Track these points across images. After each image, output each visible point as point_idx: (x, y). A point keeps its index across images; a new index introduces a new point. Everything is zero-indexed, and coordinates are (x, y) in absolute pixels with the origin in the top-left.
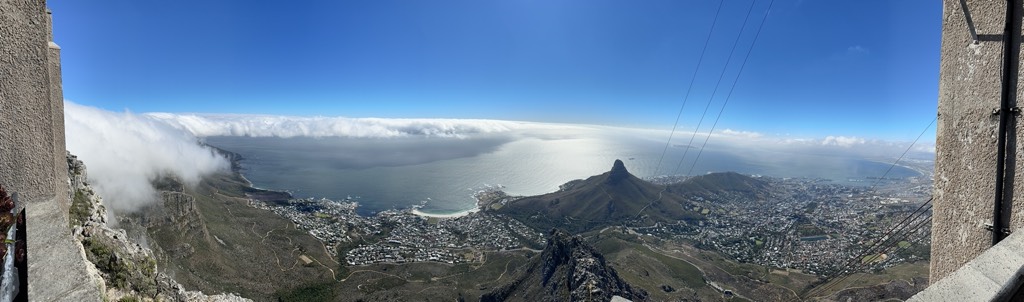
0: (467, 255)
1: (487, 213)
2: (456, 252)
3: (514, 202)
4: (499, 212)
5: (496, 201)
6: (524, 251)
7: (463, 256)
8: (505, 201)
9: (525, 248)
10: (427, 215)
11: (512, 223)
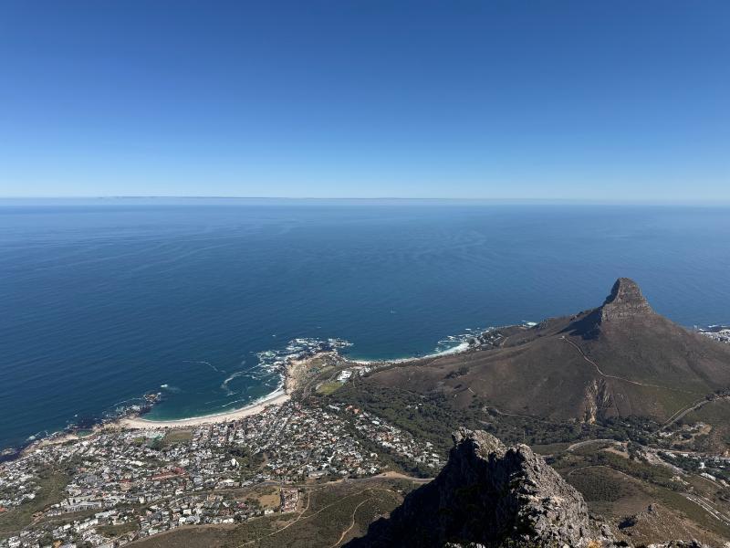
0: (264, 500)
1: (307, 404)
2: (239, 495)
3: (367, 375)
4: (333, 398)
5: (325, 377)
6: (391, 481)
7: (256, 503)
8: (345, 375)
9: (392, 474)
10: (162, 426)
11: (363, 423)
